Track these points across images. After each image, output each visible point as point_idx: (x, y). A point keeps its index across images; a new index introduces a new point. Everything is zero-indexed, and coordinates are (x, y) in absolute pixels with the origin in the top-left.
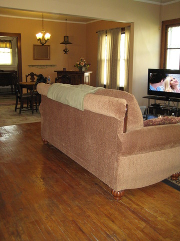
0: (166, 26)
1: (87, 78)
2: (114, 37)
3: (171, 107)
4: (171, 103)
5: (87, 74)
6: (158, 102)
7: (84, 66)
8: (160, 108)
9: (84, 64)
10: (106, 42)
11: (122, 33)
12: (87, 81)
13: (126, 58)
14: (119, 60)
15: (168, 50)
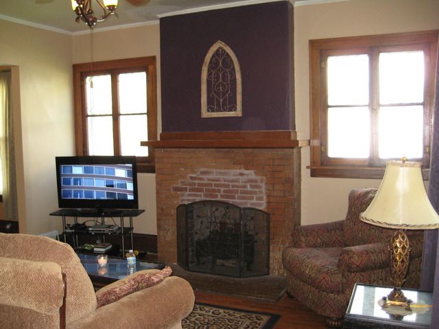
0: (81, 73)
3: (109, 226)
6: (81, 220)
8: (88, 233)
13: (2, 134)
15: (89, 118)
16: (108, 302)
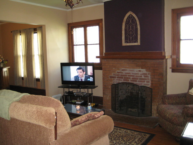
0: (71, 27)
1: (6, 73)
2: (27, 36)
3: (83, 93)
4: (82, 90)
5: (5, 70)
6: (71, 90)
7: (2, 62)
8: (74, 96)
9: (2, 61)
10: (21, 41)
11: (34, 33)
12: (6, 75)
13: (40, 53)
14: (34, 56)
15: (75, 46)
16: (76, 125)
